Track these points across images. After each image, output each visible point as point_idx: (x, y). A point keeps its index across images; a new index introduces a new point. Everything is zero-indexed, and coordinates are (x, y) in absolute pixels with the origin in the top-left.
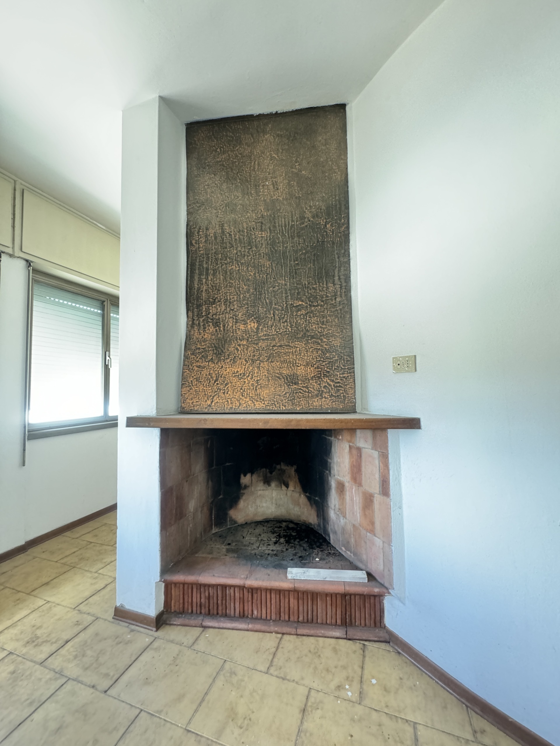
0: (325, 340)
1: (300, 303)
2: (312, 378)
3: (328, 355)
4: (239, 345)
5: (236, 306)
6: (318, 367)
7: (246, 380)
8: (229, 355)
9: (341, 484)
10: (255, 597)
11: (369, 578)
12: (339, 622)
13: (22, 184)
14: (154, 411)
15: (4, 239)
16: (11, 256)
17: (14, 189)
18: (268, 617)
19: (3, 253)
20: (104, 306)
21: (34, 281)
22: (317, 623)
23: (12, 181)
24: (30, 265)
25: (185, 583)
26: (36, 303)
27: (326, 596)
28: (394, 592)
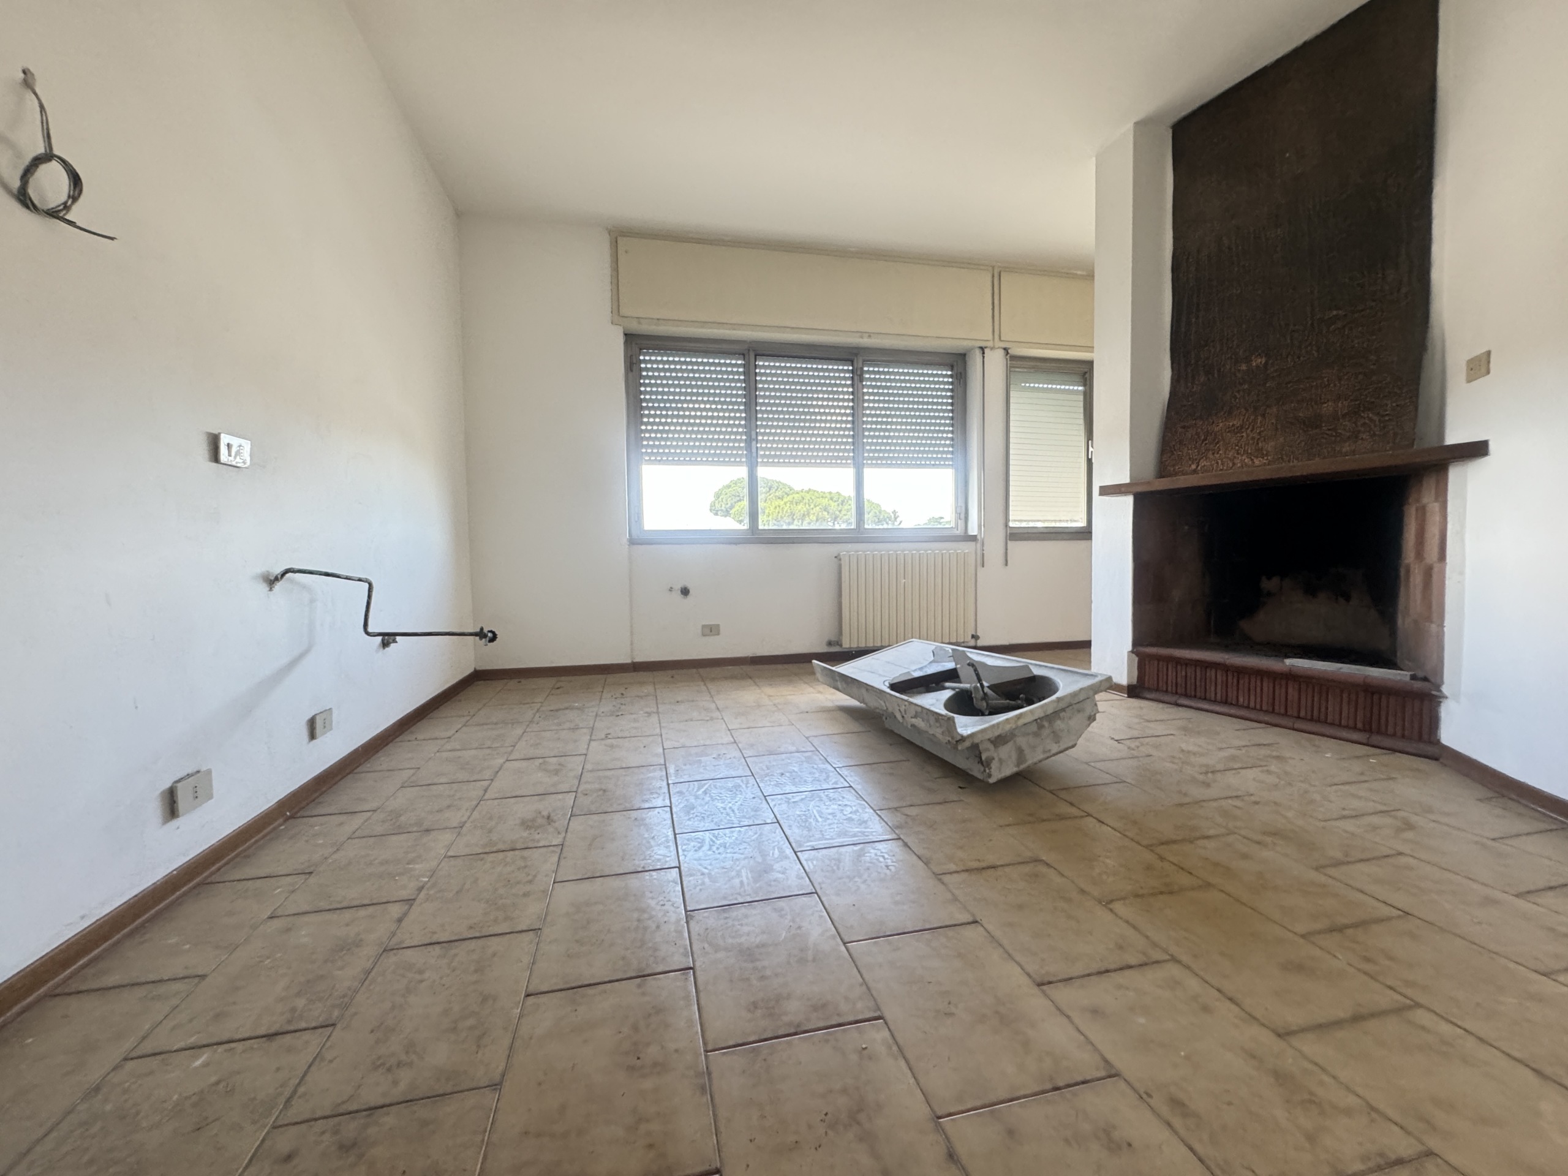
0: (1373, 357)
2: (1345, 416)
3: (1374, 378)
5: (1236, 342)
6: (1356, 400)
7: (1244, 434)
8: (1223, 406)
9: (1408, 571)
10: (1241, 682)
11: (1414, 677)
12: (1360, 725)
13: (999, 267)
14: (1127, 480)
15: (983, 334)
16: (992, 348)
17: (993, 276)
18: (1258, 707)
19: (982, 349)
20: (1085, 380)
21: (1012, 369)
22: (1326, 722)
23: (990, 268)
24: (1008, 353)
25: (1159, 658)
26: (1012, 394)
27: (1342, 691)
28: (1445, 689)
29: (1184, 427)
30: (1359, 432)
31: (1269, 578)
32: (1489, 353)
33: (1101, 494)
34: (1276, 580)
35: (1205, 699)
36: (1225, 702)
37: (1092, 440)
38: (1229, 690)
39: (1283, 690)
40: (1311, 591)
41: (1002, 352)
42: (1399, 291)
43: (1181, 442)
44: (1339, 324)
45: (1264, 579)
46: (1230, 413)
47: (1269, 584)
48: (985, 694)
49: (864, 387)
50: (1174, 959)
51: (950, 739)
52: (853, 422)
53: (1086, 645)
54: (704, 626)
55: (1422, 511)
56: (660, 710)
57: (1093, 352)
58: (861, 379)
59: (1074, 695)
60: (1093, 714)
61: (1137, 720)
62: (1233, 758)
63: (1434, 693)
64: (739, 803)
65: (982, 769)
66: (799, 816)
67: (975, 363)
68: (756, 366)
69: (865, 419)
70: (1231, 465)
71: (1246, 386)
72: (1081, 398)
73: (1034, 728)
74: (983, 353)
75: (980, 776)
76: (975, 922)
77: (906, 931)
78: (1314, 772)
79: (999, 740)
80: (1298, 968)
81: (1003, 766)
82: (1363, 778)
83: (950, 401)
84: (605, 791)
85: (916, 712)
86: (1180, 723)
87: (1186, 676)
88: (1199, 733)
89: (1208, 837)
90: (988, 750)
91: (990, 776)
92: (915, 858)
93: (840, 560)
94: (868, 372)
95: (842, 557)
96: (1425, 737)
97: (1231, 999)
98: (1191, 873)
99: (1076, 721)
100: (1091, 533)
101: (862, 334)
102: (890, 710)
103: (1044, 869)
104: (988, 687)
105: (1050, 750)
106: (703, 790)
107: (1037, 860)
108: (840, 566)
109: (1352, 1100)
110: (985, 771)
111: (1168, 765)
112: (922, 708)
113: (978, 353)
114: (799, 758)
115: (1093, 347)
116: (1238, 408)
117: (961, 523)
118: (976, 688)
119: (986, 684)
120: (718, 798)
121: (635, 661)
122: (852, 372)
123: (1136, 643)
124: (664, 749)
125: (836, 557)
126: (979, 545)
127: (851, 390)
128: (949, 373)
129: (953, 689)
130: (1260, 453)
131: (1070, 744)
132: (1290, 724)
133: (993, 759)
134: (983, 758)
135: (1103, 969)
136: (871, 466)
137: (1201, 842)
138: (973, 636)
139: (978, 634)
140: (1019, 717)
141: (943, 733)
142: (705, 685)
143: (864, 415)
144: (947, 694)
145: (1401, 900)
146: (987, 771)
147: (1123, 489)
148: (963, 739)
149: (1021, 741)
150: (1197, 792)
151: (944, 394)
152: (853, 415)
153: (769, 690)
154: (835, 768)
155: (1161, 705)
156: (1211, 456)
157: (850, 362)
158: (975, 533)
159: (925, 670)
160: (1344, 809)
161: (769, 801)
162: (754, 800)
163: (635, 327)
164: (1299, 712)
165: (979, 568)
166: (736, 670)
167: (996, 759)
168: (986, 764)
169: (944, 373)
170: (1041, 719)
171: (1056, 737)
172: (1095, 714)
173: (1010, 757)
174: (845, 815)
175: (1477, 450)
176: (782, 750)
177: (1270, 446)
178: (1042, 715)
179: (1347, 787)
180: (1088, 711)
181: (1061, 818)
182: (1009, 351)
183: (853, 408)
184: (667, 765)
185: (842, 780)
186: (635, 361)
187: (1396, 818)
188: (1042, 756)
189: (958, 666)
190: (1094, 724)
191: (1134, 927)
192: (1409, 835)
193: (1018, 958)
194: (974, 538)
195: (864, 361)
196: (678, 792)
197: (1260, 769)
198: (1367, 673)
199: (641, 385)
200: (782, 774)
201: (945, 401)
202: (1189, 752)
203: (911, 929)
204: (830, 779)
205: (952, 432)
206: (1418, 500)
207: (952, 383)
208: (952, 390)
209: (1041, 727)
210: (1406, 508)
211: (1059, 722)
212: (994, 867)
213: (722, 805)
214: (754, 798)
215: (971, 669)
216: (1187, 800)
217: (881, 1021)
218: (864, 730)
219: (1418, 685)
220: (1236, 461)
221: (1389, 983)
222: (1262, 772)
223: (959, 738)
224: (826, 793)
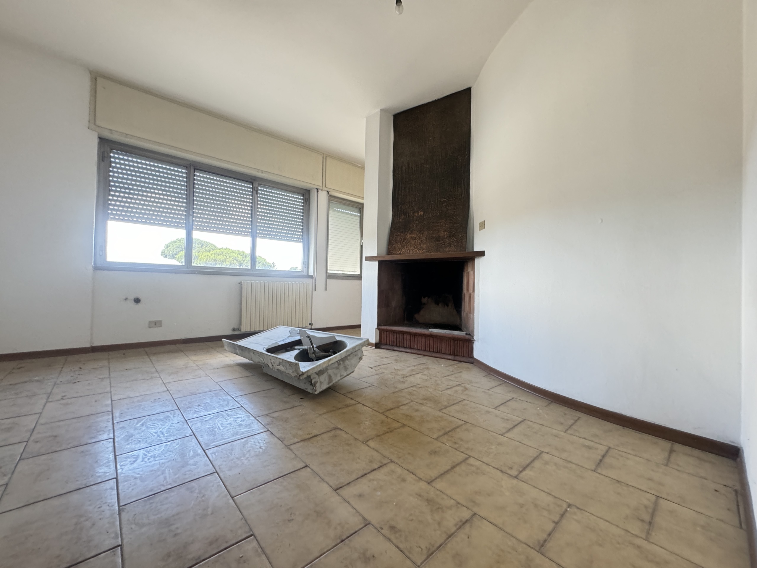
0: (455, 218)
1: (444, 199)
2: (447, 237)
3: (455, 225)
4: (415, 224)
5: (414, 204)
6: (450, 232)
7: (416, 241)
8: (410, 229)
9: (465, 295)
10: (415, 339)
11: (466, 334)
12: (452, 353)
13: (326, 154)
14: (376, 255)
15: (318, 183)
16: (322, 190)
17: (323, 158)
18: (421, 349)
19: (318, 189)
20: (361, 211)
21: (330, 201)
22: (442, 353)
23: (322, 154)
24: (329, 194)
25: (387, 331)
26: (330, 212)
27: (446, 341)
28: (475, 338)
29: (396, 235)
30: (451, 244)
31: (424, 298)
32: (485, 221)
33: (366, 260)
34: (426, 298)
35: (403, 347)
36: (410, 348)
37: (363, 237)
38: (411, 342)
39: (429, 341)
40: (437, 303)
41: (326, 193)
42: (461, 196)
43: (395, 241)
44: (445, 204)
45: (423, 298)
46: (412, 232)
47: (424, 300)
48: (314, 351)
49: (258, 197)
50: (392, 461)
51: (297, 374)
52: (252, 214)
53: (359, 326)
54: (150, 322)
55: (468, 273)
56: (111, 376)
57: (363, 199)
58: (257, 193)
59: (354, 348)
60: (361, 356)
61: (378, 358)
62: (413, 370)
63: (472, 339)
64: (167, 427)
65: (312, 388)
66: (208, 428)
67: (314, 194)
68: (194, 175)
69: (258, 213)
70: (412, 252)
71: (417, 222)
72: (359, 219)
73: (336, 365)
74: (318, 191)
75: (310, 391)
76: (306, 466)
77: (269, 480)
78: (438, 373)
79: (320, 373)
80: (434, 453)
81: (322, 385)
82: (453, 373)
83: (302, 211)
84: (55, 436)
85: (280, 362)
86: (394, 358)
87: (397, 338)
88: (401, 361)
89: (404, 405)
90: (315, 378)
91: (316, 391)
92: (276, 439)
93: (242, 285)
94: (261, 190)
95: (243, 283)
96: (470, 356)
97: (412, 473)
98: (398, 421)
99: (354, 361)
100: (361, 277)
101: (258, 170)
102: (266, 362)
103: (338, 432)
104: (316, 347)
105: (343, 375)
106: (141, 423)
107: (336, 428)
108: (241, 288)
109: (452, 502)
110: (313, 388)
111: (391, 376)
112: (283, 360)
113: (316, 191)
114: (210, 394)
115: (363, 198)
116: (415, 230)
117: (306, 270)
118: (310, 348)
119: (315, 346)
120: (152, 426)
121: (94, 345)
122: (252, 188)
123: (379, 324)
124: (112, 401)
125: (239, 283)
126: (314, 280)
127: (251, 197)
128: (302, 198)
129: (299, 349)
130: (421, 249)
131: (352, 371)
132: (431, 355)
133: (317, 382)
134: (313, 382)
135: (364, 474)
136: (261, 237)
137: (401, 407)
138: (310, 324)
139: (312, 323)
140: (330, 360)
141: (293, 372)
142: (149, 357)
143: (258, 211)
144: (296, 352)
145: (465, 417)
146: (314, 388)
147: (374, 259)
148: (303, 374)
149: (330, 372)
150: (400, 386)
151: (299, 207)
152: (252, 210)
153: (194, 358)
154: (233, 398)
155: (388, 351)
156: (406, 248)
157: (251, 184)
158: (312, 275)
159: (285, 341)
160: (448, 386)
161: (189, 423)
162: (179, 424)
163: (107, 135)
164: (434, 350)
165: (314, 292)
166: (172, 347)
167: (319, 382)
168: (313, 385)
169: (299, 197)
170: (339, 360)
171: (346, 368)
172: (362, 357)
173: (325, 380)
174: (237, 423)
175: (482, 254)
176: (200, 391)
177: (424, 246)
178: (340, 358)
179: (447, 377)
180: (360, 355)
181: (347, 406)
182: (329, 193)
183: (252, 207)
184: (114, 411)
185: (237, 403)
186: (106, 155)
187: (462, 386)
188: (340, 378)
189: (302, 338)
190: (361, 361)
191: (377, 451)
192: (466, 392)
193: (327, 479)
194: (311, 277)
195: (259, 184)
196: (121, 428)
197: (421, 373)
198: (454, 333)
199: (110, 171)
200: (199, 405)
201: (299, 210)
202: (397, 370)
203: (272, 479)
204: (230, 404)
205: (302, 226)
206: (467, 270)
207: (303, 203)
208: (303, 206)
209: (339, 364)
210: (464, 272)
211: (347, 361)
212: (317, 436)
213: (155, 431)
214: (178, 423)
215: (308, 339)
216: (397, 390)
217: (252, 537)
218: (250, 374)
219: (468, 337)
220: (414, 251)
221: (462, 451)
222: (422, 375)
223: (301, 373)
224: (227, 413)
